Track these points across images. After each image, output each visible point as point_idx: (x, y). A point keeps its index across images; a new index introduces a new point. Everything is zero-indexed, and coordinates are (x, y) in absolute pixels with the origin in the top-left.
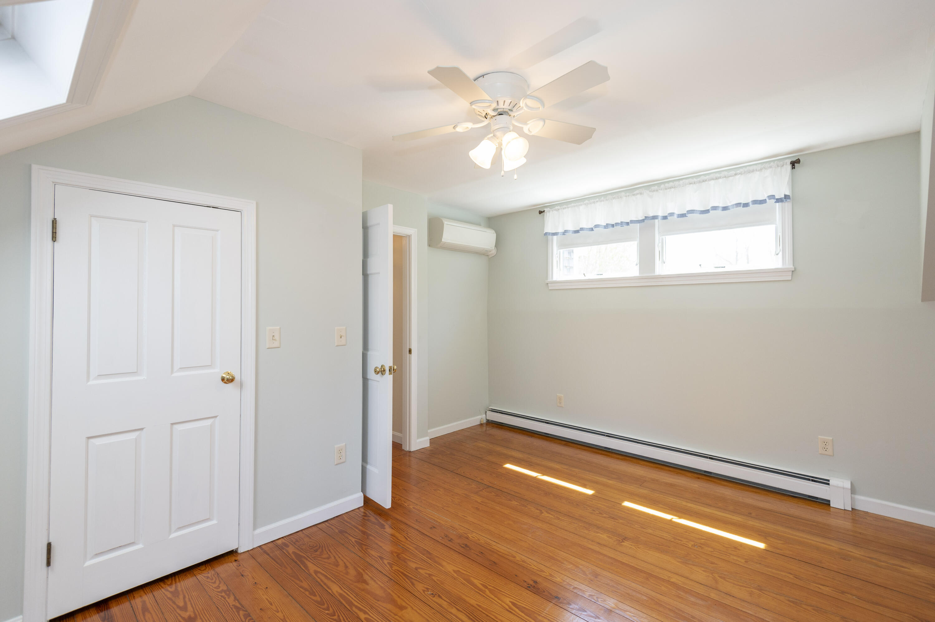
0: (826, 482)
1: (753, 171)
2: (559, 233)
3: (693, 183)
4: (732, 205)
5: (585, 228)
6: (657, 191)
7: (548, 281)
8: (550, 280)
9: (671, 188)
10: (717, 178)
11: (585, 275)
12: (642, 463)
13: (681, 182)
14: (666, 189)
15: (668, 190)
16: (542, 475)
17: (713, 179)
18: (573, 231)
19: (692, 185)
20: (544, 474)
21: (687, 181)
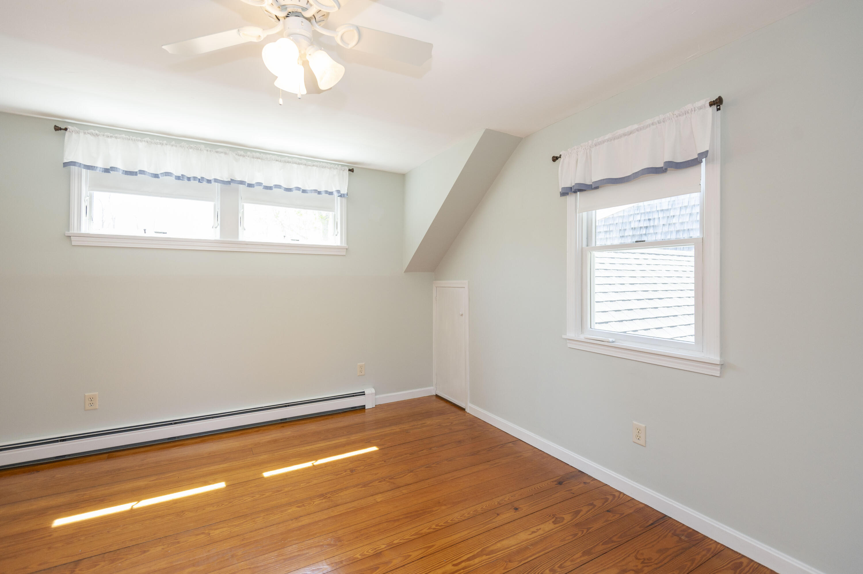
0: (363, 394)
1: (325, 167)
2: (97, 167)
3: (279, 161)
4: (310, 190)
5: (147, 172)
6: (244, 156)
7: (70, 232)
8: (74, 230)
9: (258, 158)
10: (299, 164)
11: (146, 231)
12: (224, 437)
13: (268, 156)
14: (253, 158)
15: (255, 159)
16: (136, 502)
17: (296, 163)
18: (123, 171)
19: (277, 162)
20: (139, 500)
21: (273, 157)
